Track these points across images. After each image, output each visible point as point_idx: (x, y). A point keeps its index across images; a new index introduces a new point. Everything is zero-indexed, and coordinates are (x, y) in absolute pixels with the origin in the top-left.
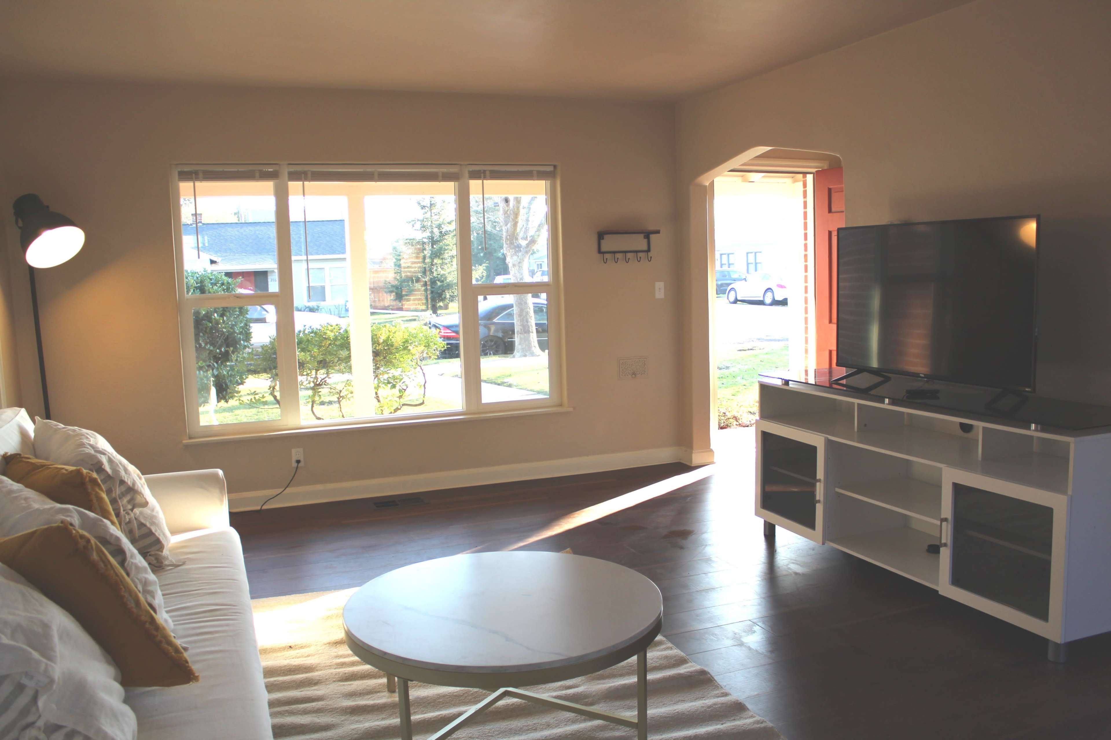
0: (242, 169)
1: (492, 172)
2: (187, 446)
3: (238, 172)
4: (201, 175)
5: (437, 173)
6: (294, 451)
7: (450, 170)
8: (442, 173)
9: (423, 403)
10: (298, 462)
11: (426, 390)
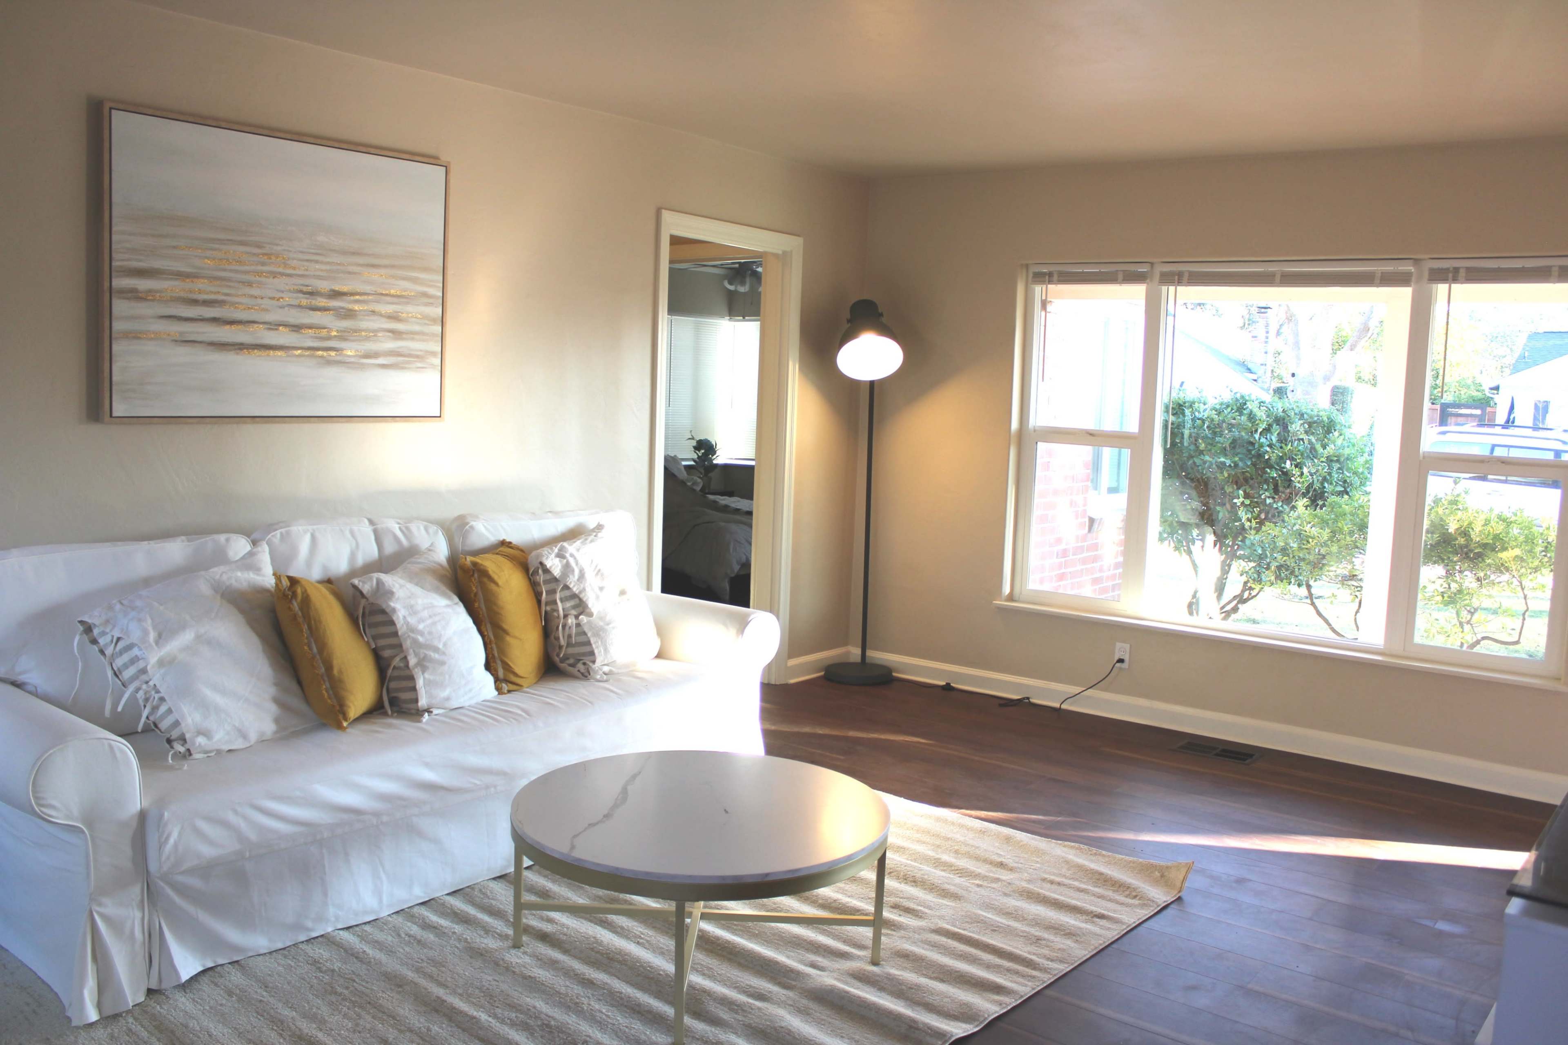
0: (1105, 269)
1: (1468, 270)
2: (1002, 610)
3: (1100, 272)
4: (1055, 277)
5: (1374, 273)
6: (1119, 645)
7: (1400, 268)
8: (1382, 273)
9: (1517, 643)
10: (1121, 661)
11: (1525, 622)
